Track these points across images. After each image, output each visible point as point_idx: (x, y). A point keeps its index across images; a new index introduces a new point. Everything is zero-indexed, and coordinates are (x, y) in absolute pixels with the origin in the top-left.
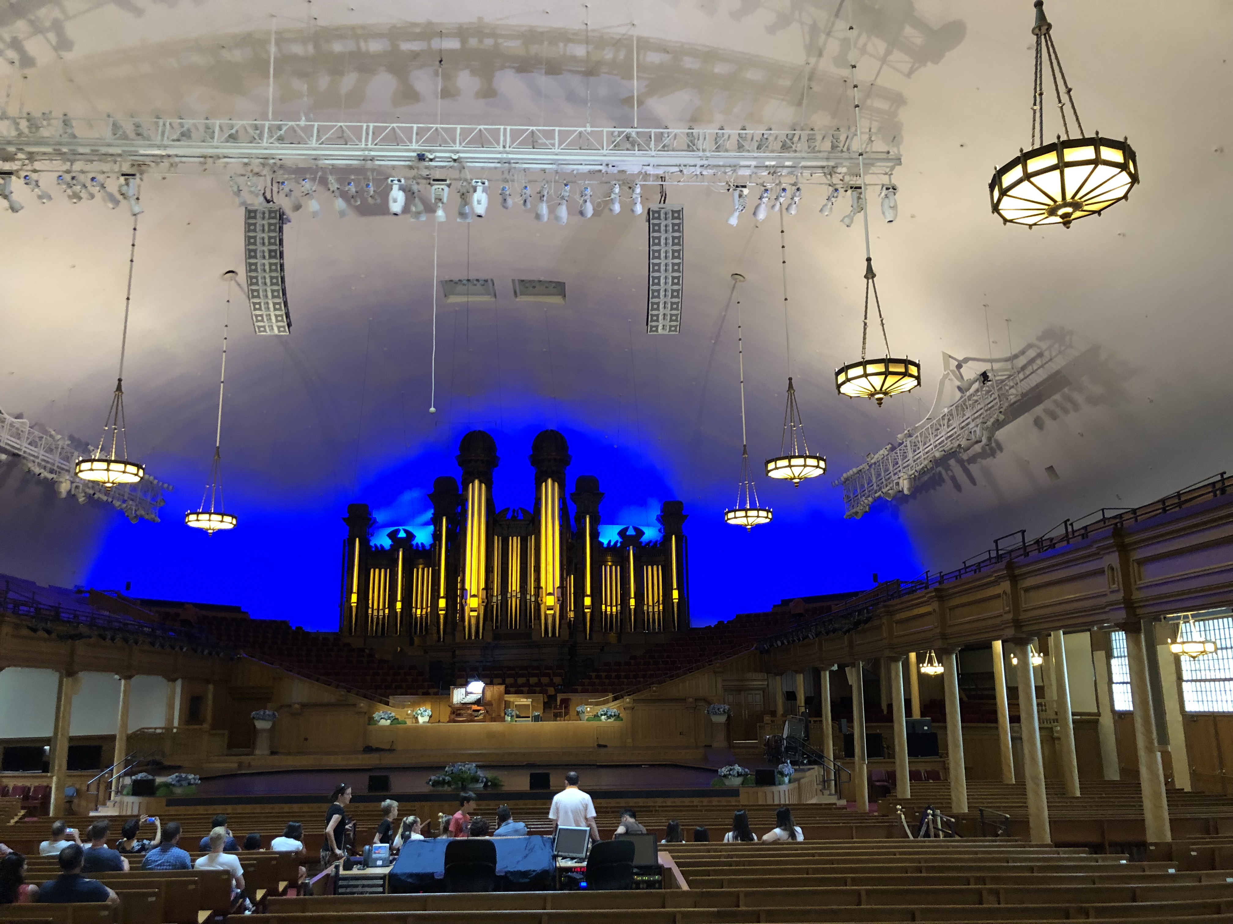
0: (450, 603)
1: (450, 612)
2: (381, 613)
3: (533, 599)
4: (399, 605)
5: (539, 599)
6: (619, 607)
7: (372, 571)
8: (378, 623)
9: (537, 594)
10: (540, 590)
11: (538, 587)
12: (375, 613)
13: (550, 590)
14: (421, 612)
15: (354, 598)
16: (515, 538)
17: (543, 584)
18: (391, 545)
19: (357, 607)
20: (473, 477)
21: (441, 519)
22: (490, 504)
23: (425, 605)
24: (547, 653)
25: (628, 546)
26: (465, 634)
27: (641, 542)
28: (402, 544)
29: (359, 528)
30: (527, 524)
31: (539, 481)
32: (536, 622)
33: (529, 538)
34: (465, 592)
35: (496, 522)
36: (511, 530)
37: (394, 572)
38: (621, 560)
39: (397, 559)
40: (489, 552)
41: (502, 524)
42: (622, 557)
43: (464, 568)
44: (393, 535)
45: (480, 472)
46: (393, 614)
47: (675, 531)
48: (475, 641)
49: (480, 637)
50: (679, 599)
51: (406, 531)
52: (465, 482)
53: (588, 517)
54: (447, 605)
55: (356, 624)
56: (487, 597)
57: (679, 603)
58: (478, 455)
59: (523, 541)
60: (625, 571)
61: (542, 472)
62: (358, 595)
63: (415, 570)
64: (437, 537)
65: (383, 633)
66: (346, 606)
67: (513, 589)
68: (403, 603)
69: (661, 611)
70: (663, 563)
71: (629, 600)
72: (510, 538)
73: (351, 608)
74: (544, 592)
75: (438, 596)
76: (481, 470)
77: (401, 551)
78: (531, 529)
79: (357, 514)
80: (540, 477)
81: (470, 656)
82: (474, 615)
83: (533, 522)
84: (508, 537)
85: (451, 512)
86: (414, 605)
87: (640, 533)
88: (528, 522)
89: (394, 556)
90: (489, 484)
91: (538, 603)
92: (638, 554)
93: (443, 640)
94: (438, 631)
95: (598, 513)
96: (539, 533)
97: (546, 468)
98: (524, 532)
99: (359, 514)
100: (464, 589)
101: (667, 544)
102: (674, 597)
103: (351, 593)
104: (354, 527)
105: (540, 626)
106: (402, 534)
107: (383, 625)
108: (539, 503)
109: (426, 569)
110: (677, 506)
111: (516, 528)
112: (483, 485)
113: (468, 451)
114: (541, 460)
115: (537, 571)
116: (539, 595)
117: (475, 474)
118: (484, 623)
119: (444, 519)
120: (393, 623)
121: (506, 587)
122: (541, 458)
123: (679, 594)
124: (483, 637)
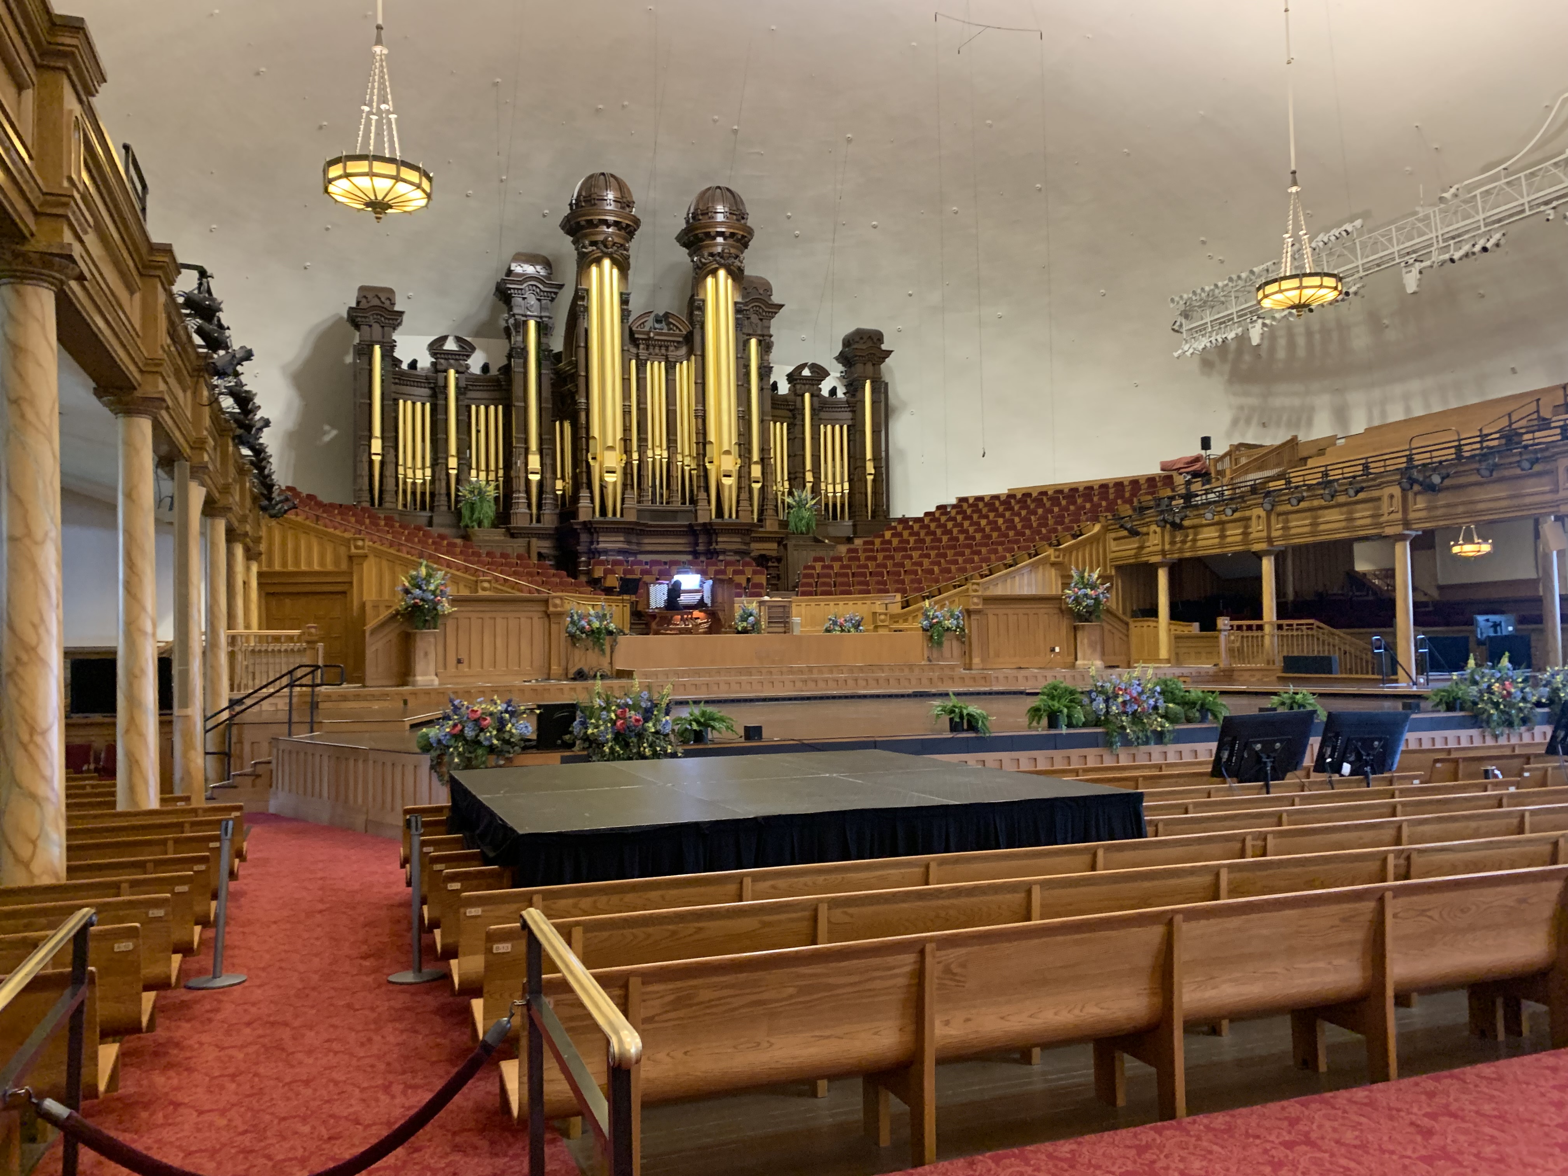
0: (548, 461)
1: (546, 476)
2: (419, 474)
3: (687, 461)
4: (453, 462)
5: (706, 460)
7: (401, 402)
8: (414, 493)
9: (702, 454)
10: (708, 447)
11: (703, 444)
12: (410, 473)
13: (726, 447)
15: (376, 446)
16: (656, 363)
17: (712, 436)
18: (434, 364)
19: (382, 463)
20: (602, 251)
21: (525, 323)
22: (624, 300)
23: (492, 466)
24: (724, 542)
25: (803, 396)
26: (594, 508)
27: (820, 390)
28: (452, 361)
29: (380, 329)
30: (678, 342)
31: (701, 272)
32: (702, 495)
33: (678, 365)
34: (591, 442)
35: (632, 333)
36: (651, 350)
37: (440, 409)
38: (790, 414)
39: (446, 386)
40: (626, 381)
41: (638, 339)
42: (791, 410)
43: (588, 403)
44: (436, 348)
45: (614, 244)
46: (443, 476)
47: (871, 375)
48: (614, 519)
49: (618, 515)
50: (875, 475)
51: (458, 339)
52: (585, 262)
53: (753, 342)
54: (542, 464)
55: (381, 492)
56: (626, 452)
57: (874, 481)
58: (610, 212)
59: (670, 369)
60: (798, 429)
61: (712, 255)
62: (383, 443)
63: (473, 407)
64: (519, 353)
65: (423, 508)
66: (365, 458)
67: (657, 443)
68: (459, 459)
69: (846, 492)
70: (850, 423)
71: (804, 474)
72: (649, 363)
73: (371, 462)
74: (712, 451)
75: (527, 450)
76: (616, 240)
77: (452, 372)
78: (683, 351)
79: (376, 302)
80: (705, 264)
81: (607, 542)
82: (610, 478)
83: (689, 339)
84: (646, 360)
85: (543, 314)
86: (474, 465)
87: (820, 373)
88: (681, 339)
89: (441, 382)
90: (622, 266)
91: (705, 466)
92: (816, 405)
93: (538, 521)
94: (529, 506)
95: (771, 336)
96: (703, 356)
97: (719, 249)
98: (673, 354)
99: (380, 304)
100: (588, 437)
101: (859, 394)
102: (868, 471)
103: (370, 437)
104: (370, 326)
105: (709, 502)
106: (451, 345)
107: (423, 494)
108: (702, 308)
109: (492, 408)
110: (876, 337)
111: (660, 347)
112: (615, 271)
113: (595, 204)
114: (713, 234)
115: (702, 417)
116: (704, 455)
117: (606, 246)
118: (623, 494)
119: (532, 324)
120: (443, 491)
121: (646, 440)
122: (713, 230)
123: (875, 468)
124: (622, 515)
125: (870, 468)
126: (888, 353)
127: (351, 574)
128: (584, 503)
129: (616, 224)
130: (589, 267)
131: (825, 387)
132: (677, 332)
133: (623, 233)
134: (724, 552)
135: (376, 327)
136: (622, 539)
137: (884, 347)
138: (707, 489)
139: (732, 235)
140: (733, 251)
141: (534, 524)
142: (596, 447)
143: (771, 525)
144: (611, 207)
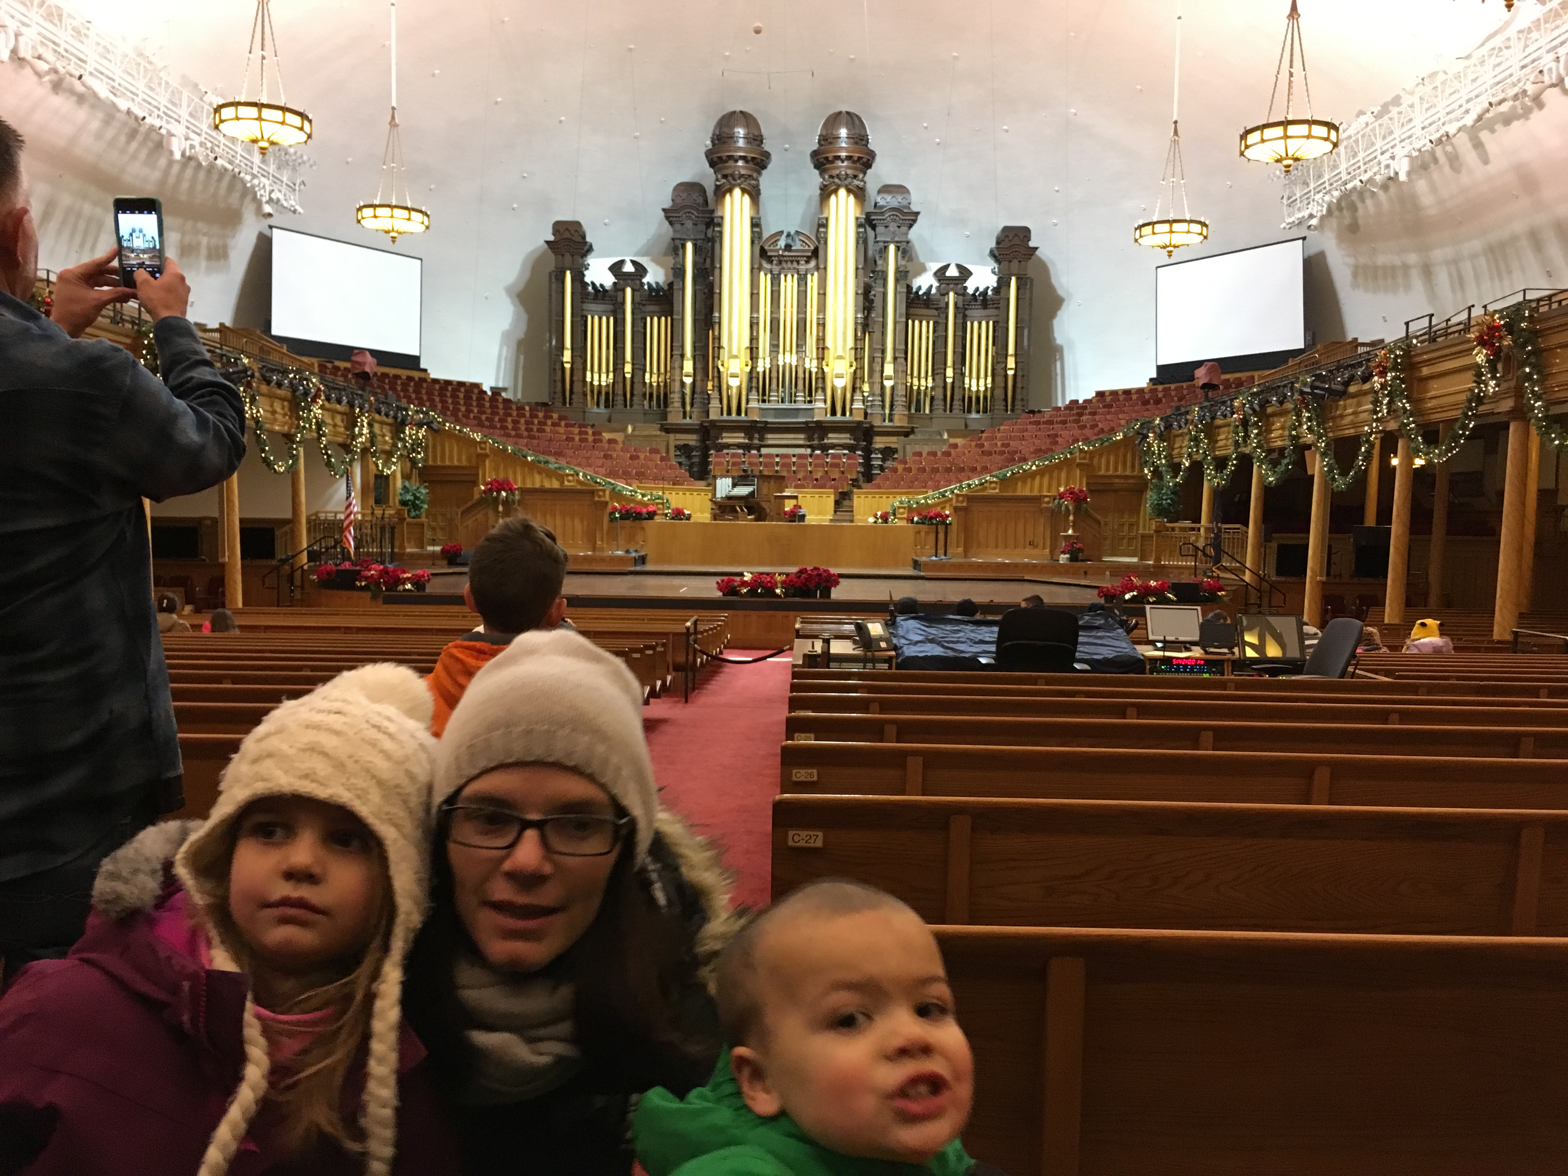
0: (699, 366)
1: (698, 378)
2: (603, 377)
3: (815, 363)
4: (628, 368)
5: (824, 363)
6: (930, 379)
7: (589, 317)
8: (599, 393)
9: (821, 358)
10: (826, 352)
11: (822, 349)
12: (596, 377)
13: (840, 352)
14: (658, 377)
15: (567, 356)
16: (789, 276)
17: (829, 343)
18: (615, 284)
19: (572, 369)
20: (730, 184)
21: (684, 246)
22: (755, 224)
23: (662, 370)
24: (833, 438)
25: (948, 294)
26: (722, 409)
27: (965, 288)
28: (629, 282)
29: (570, 257)
30: (807, 257)
31: (826, 193)
32: (820, 396)
33: (809, 276)
34: (721, 351)
35: (763, 253)
36: (784, 265)
37: (619, 321)
38: (935, 313)
39: (623, 303)
40: (754, 296)
41: (771, 256)
42: (937, 309)
43: (720, 317)
44: (616, 268)
45: (742, 176)
46: (620, 379)
47: (1016, 271)
48: (739, 418)
49: (743, 415)
50: (1016, 369)
51: (634, 263)
52: (721, 192)
53: (892, 248)
54: (694, 369)
55: (571, 392)
56: (752, 359)
57: (1015, 376)
58: (740, 149)
59: (802, 280)
60: (941, 328)
61: (831, 177)
62: (572, 352)
63: (649, 319)
64: (679, 272)
65: (607, 406)
66: (558, 366)
67: (788, 348)
68: (633, 364)
69: (989, 386)
70: (996, 319)
71: (945, 370)
72: (782, 276)
73: (563, 369)
74: (830, 355)
75: (682, 356)
76: (743, 172)
77: (629, 291)
78: (813, 263)
79: (567, 235)
80: (825, 186)
81: (728, 438)
82: (734, 383)
83: (815, 253)
84: (779, 274)
85: (698, 237)
86: (648, 369)
87: (965, 274)
88: (810, 254)
89: (620, 299)
90: (754, 194)
91: (823, 369)
92: (960, 305)
93: (691, 418)
94: (684, 405)
95: (908, 242)
96: (825, 269)
97: (837, 172)
98: (803, 267)
99: (569, 236)
100: (720, 347)
101: (1003, 291)
102: (1009, 366)
103: (562, 347)
104: (563, 255)
105: (825, 401)
106: (629, 268)
107: (607, 394)
108: (825, 226)
109: (663, 319)
110: (1025, 233)
111: (792, 262)
112: (746, 198)
113: (724, 142)
114: (830, 159)
115: (822, 325)
116: (823, 359)
117: (734, 179)
118: (747, 395)
119: (689, 246)
120: (620, 392)
121: (778, 346)
122: (831, 156)
123: (1016, 363)
124: (746, 414)
125: (1011, 363)
126: (1036, 248)
127: (478, 468)
128: (714, 404)
129: (741, 158)
130: (724, 196)
131: (971, 285)
132: (807, 248)
133: (751, 165)
134: (833, 447)
135: (568, 257)
136: (742, 435)
137: (1032, 244)
138: (824, 390)
139: (849, 158)
140: (849, 172)
141: (688, 421)
142: (724, 354)
143: (900, 421)
144: (741, 143)
